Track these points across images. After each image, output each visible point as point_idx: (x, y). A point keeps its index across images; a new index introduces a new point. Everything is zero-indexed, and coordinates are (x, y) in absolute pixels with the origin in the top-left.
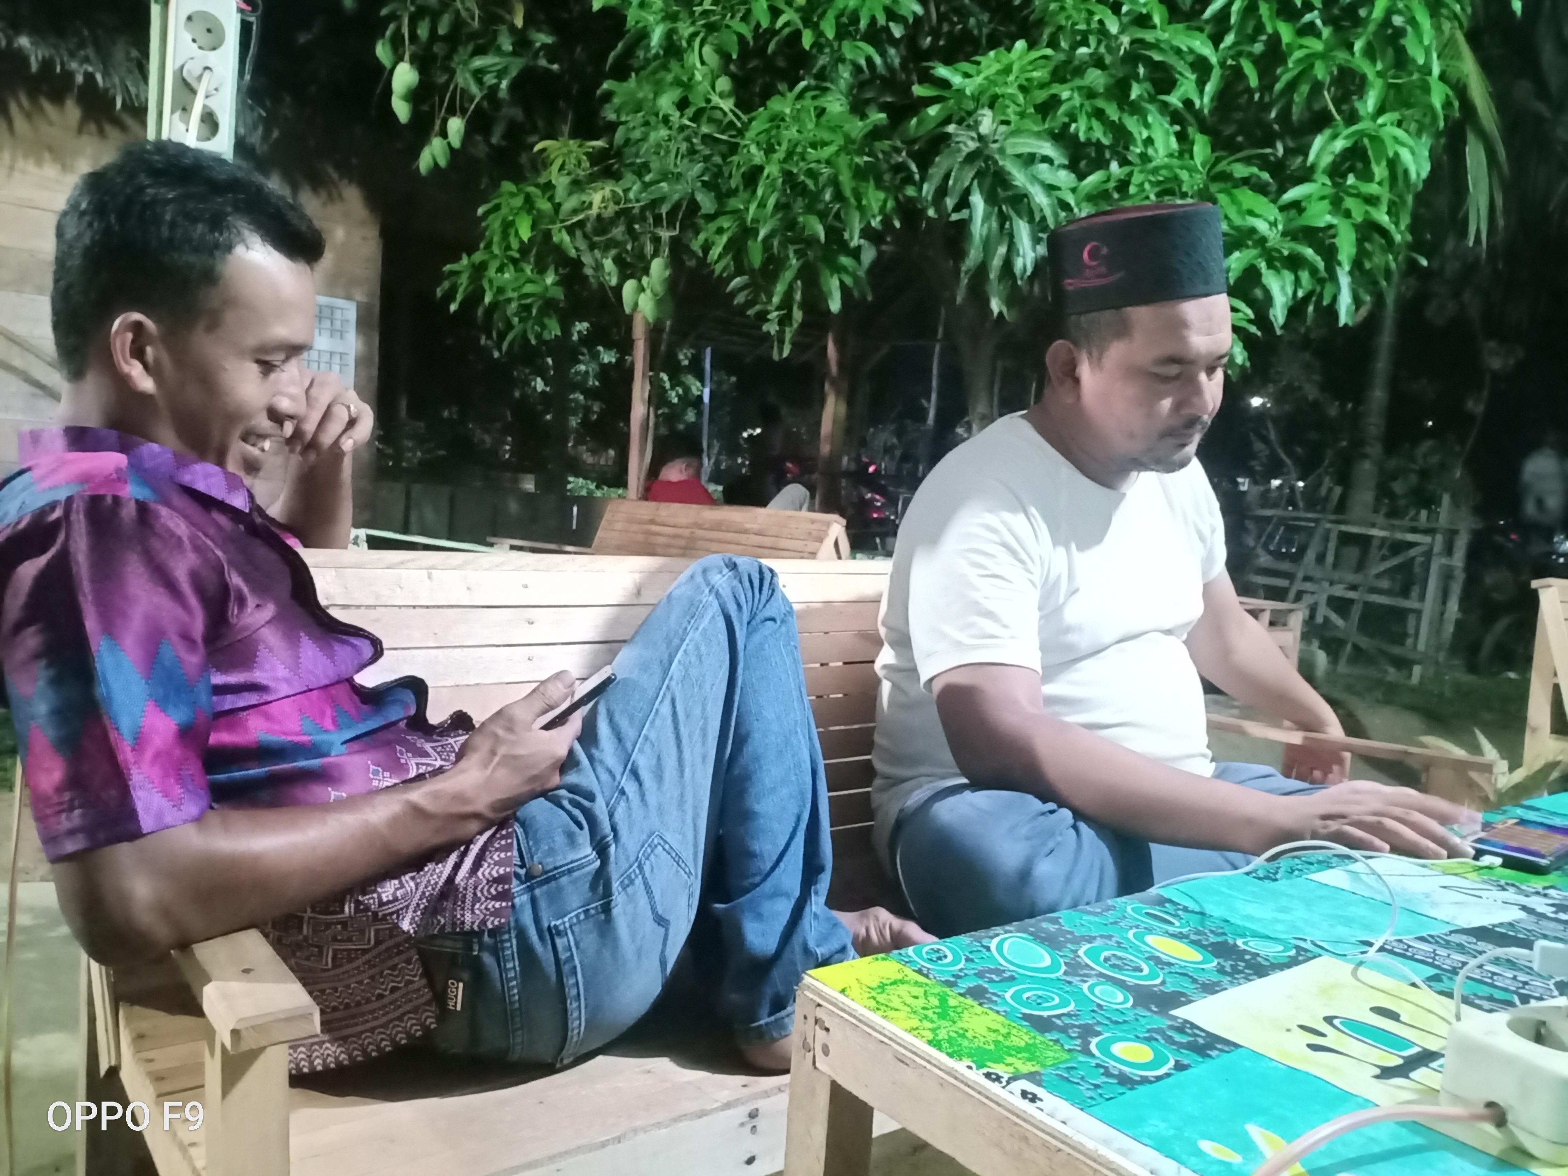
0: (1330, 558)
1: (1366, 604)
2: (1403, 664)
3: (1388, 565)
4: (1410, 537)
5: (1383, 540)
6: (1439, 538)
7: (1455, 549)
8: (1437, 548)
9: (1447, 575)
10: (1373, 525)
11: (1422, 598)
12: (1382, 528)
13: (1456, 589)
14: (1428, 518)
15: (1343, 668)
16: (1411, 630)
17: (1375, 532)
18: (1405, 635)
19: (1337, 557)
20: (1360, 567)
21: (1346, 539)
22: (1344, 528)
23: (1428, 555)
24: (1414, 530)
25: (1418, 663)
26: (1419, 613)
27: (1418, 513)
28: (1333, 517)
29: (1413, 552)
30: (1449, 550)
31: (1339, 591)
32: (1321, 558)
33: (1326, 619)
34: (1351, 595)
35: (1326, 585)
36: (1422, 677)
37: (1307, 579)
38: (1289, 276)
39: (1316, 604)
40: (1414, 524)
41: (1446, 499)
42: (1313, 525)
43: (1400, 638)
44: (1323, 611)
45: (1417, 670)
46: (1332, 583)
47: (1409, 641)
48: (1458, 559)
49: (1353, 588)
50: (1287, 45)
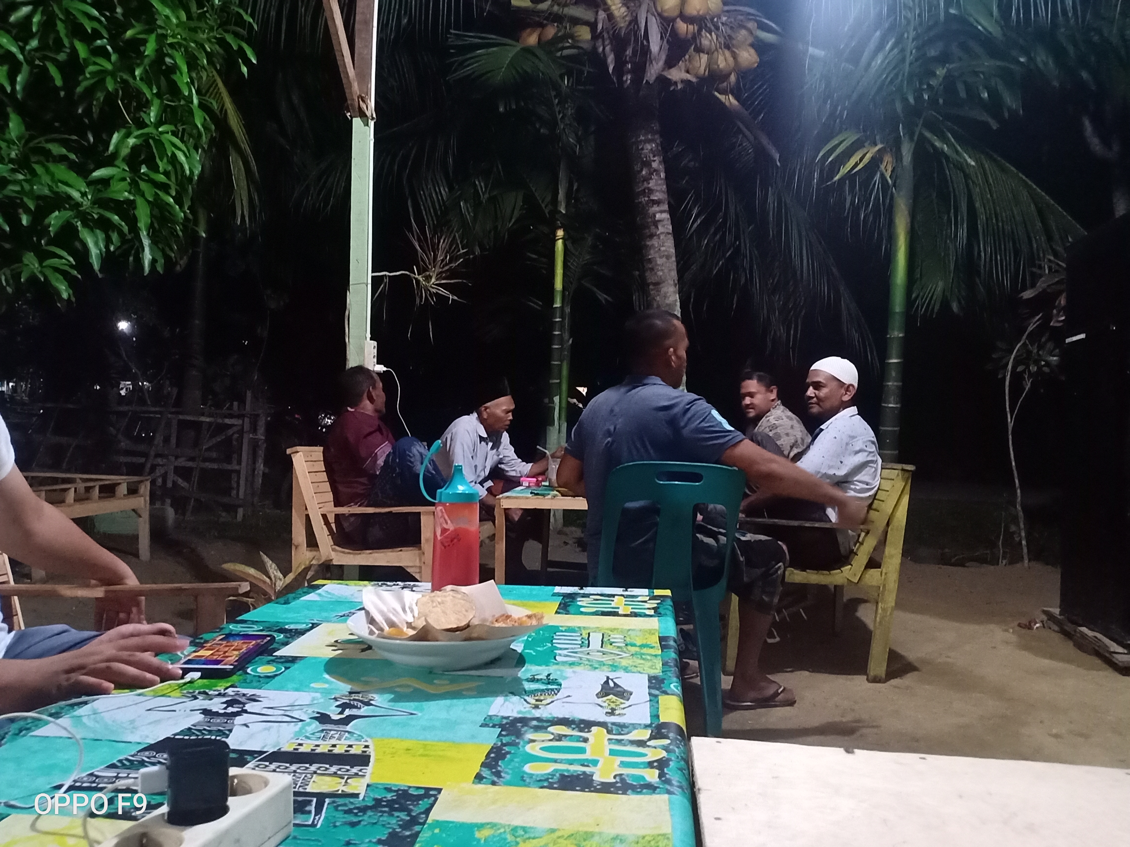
0: (173, 441)
1: (203, 470)
2: (231, 509)
3: (214, 441)
4: (227, 421)
5: (210, 424)
6: (247, 420)
7: (258, 428)
8: (247, 427)
9: (254, 446)
10: (203, 414)
11: (239, 463)
12: (209, 416)
13: (261, 453)
14: (239, 407)
15: (189, 517)
16: (235, 485)
17: (203, 419)
18: (231, 488)
19: (178, 439)
20: (196, 444)
21: (183, 425)
22: (181, 417)
23: (241, 432)
24: (231, 416)
25: (240, 506)
26: (238, 472)
27: (232, 405)
28: (173, 410)
29: (230, 432)
30: (254, 429)
31: (182, 462)
32: (167, 440)
33: (174, 483)
34: (190, 464)
35: (173, 459)
36: (244, 516)
37: (157, 455)
38: (101, 235)
39: (166, 473)
40: (230, 412)
41: (249, 394)
42: (159, 416)
43: (227, 491)
44: (171, 477)
45: (241, 511)
46: (177, 457)
47: (234, 492)
48: (261, 435)
49: (192, 459)
50: (84, 59)
